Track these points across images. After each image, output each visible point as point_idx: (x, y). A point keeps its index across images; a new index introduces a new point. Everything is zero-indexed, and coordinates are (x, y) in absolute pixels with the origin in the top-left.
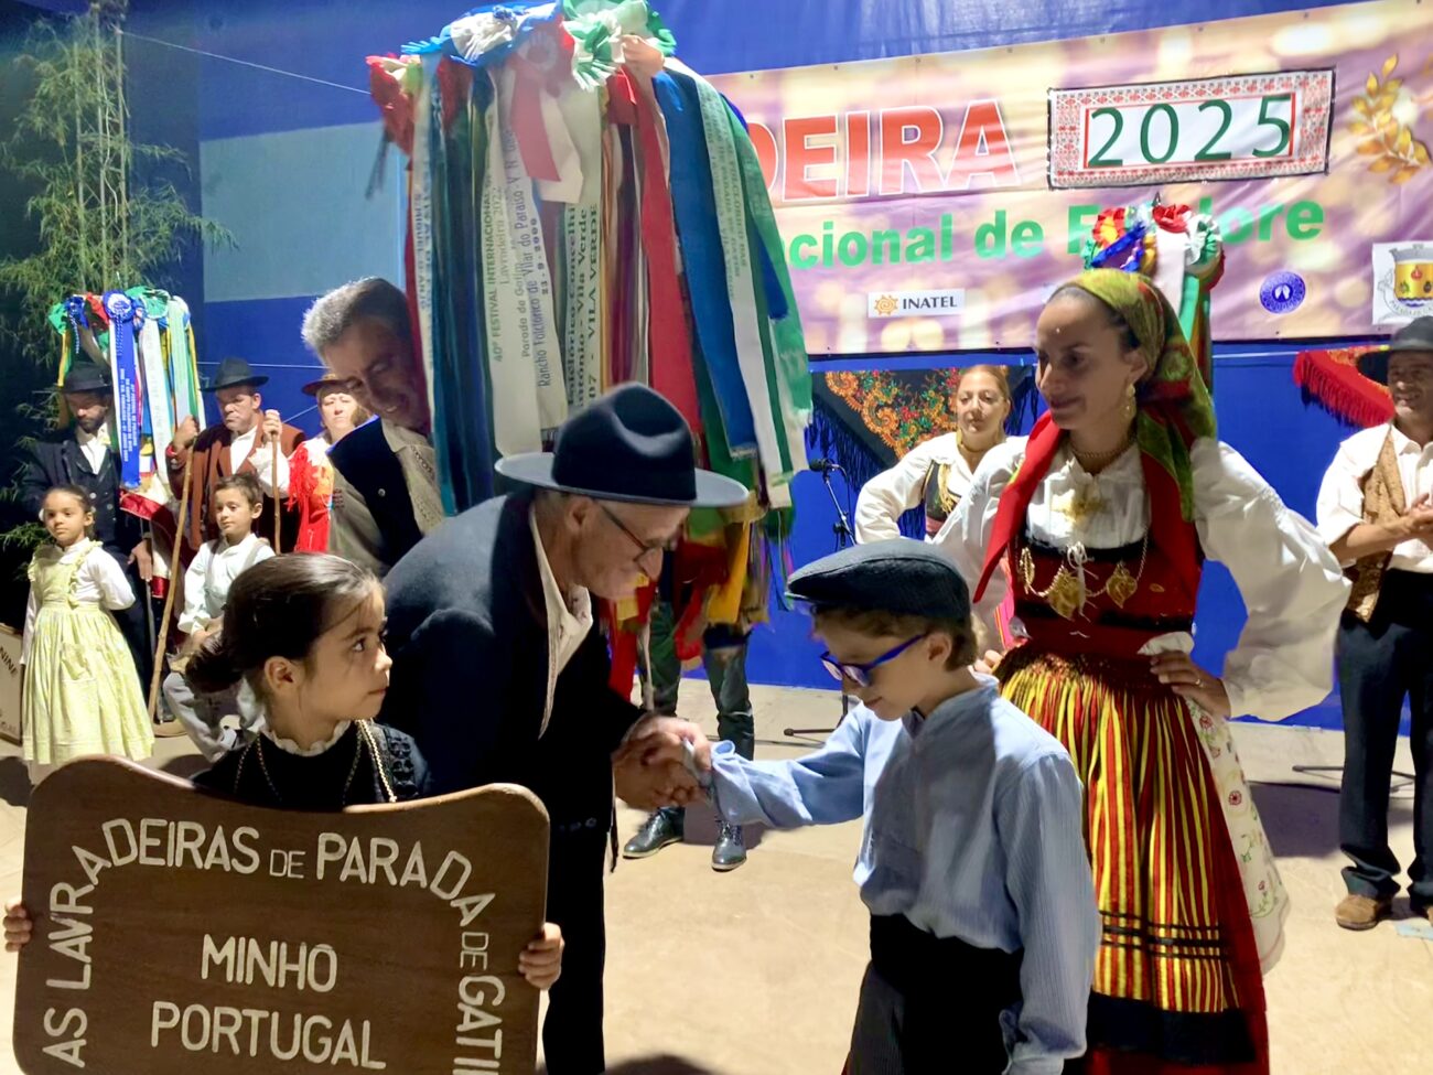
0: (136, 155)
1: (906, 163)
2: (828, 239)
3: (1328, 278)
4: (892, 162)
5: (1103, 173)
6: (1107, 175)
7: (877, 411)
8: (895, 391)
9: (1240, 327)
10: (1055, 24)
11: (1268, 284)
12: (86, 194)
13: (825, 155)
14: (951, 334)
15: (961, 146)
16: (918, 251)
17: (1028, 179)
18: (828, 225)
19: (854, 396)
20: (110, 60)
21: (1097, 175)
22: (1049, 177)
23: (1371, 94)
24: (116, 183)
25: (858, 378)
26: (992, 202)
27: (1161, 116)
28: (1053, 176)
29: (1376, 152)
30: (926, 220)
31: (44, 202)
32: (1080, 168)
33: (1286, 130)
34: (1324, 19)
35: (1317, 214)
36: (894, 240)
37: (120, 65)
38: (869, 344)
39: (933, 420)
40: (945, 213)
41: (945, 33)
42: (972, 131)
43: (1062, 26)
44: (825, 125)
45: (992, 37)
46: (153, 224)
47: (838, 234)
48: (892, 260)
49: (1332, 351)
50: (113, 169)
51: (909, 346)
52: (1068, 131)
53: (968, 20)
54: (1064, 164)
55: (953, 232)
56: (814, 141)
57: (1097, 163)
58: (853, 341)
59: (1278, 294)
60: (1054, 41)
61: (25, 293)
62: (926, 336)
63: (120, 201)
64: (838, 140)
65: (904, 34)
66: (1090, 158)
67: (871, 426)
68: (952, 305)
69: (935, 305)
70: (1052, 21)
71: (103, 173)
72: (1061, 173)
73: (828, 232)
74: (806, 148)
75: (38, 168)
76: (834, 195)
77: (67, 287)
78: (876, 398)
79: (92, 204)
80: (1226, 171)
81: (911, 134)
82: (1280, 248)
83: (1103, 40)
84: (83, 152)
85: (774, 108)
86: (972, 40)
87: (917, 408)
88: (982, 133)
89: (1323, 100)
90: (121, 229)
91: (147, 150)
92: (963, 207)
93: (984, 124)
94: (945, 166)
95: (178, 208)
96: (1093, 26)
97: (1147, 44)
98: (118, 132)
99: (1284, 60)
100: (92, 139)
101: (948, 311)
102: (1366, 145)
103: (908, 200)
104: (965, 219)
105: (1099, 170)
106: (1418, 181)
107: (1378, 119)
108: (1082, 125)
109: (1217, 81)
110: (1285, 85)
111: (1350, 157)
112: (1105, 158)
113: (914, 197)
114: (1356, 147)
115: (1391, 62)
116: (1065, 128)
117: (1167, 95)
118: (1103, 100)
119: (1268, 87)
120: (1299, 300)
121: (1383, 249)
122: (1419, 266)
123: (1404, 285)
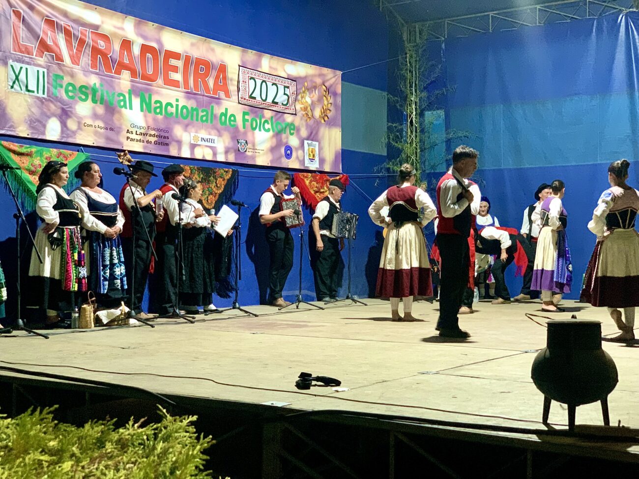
1: (200, 81)
2: (177, 106)
3: (297, 149)
6: (253, 102)
9: (280, 163)
13: (175, 69)
14: (215, 154)
15: (215, 79)
16: (204, 118)
17: (233, 98)
18: (177, 100)
23: (303, 92)
25: (190, 169)
27: (264, 84)
28: (240, 99)
29: (305, 111)
32: (247, 98)
33: (288, 98)
34: (294, 64)
35: (294, 128)
36: (197, 112)
38: (191, 154)
44: (177, 56)
47: (181, 104)
48: (197, 121)
51: (203, 157)
54: (244, 95)
55: (214, 113)
56: (173, 62)
57: (251, 97)
58: (186, 153)
59: (287, 153)
62: (208, 154)
66: (249, 95)
68: (214, 142)
69: (210, 142)
76: (179, 87)
78: (196, 178)
80: (277, 108)
81: (202, 70)
85: (161, 43)
87: (208, 184)
88: (221, 75)
89: (295, 91)
93: (222, 72)
94: (211, 86)
97: (260, 58)
99: (288, 75)
101: (213, 144)
102: (303, 108)
103: (202, 97)
104: (217, 109)
105: (251, 100)
106: (311, 122)
107: (304, 100)
108: (247, 82)
109: (275, 77)
110: (288, 83)
111: (300, 111)
112: (253, 96)
113: (203, 96)
114: (301, 108)
115: (306, 84)
116: (243, 82)
117: (265, 78)
118: (252, 74)
119: (285, 83)
120: (292, 155)
121: (306, 142)
122: (312, 149)
123: (310, 154)
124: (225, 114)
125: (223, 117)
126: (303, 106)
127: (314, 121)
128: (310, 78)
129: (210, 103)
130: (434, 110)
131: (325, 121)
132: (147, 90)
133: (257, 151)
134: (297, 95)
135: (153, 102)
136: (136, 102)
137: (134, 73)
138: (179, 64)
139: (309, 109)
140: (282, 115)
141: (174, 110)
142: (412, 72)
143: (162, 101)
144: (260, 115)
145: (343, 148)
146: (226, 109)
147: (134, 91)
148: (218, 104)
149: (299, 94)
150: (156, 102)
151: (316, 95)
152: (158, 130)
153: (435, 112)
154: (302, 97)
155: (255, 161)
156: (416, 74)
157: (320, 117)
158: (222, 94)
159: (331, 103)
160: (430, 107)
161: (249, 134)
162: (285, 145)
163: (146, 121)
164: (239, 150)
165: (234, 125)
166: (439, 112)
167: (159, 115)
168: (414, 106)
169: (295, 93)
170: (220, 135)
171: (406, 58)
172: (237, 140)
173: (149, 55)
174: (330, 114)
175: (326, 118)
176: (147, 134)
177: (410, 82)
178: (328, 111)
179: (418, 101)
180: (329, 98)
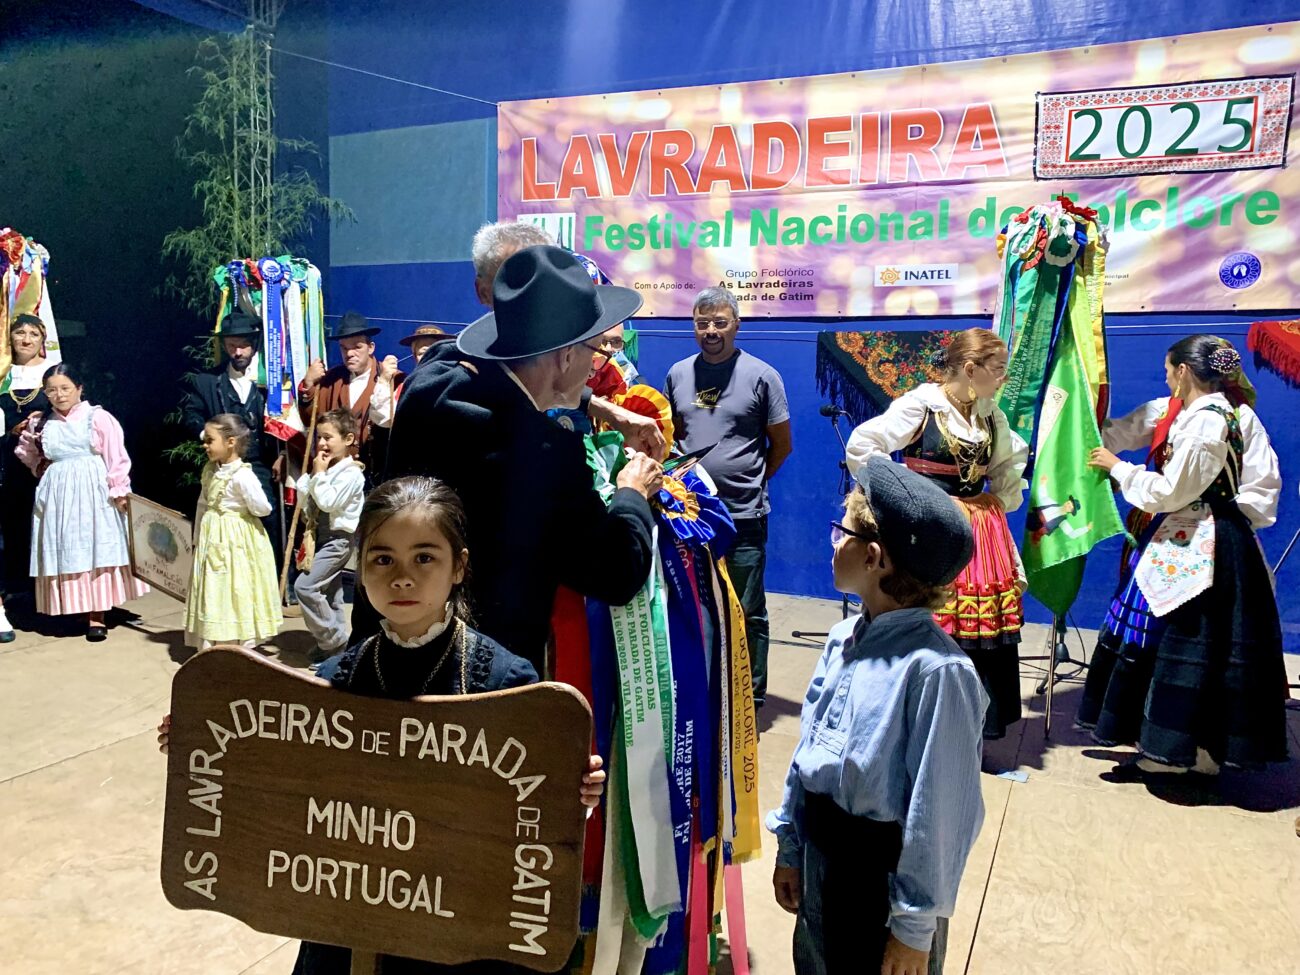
0: (279, 146)
1: (910, 156)
2: (842, 219)
3: (1282, 258)
4: (897, 155)
5: (1082, 165)
6: (1086, 167)
7: (879, 366)
8: (896, 349)
9: (1201, 300)
10: (1045, 37)
11: (1227, 263)
12: (240, 179)
13: (842, 148)
14: (945, 302)
15: (959, 141)
16: (919, 231)
17: (1016, 171)
18: (842, 208)
19: (860, 353)
20: (261, 71)
21: (1077, 168)
22: (1034, 168)
24: (263, 171)
25: (864, 338)
26: (984, 191)
27: (1137, 116)
28: (1038, 169)
30: (925, 205)
31: (207, 184)
32: (1062, 161)
33: (1249, 129)
35: (1274, 202)
36: (899, 222)
37: (269, 75)
38: (874, 308)
39: (928, 375)
40: (943, 199)
41: (948, 46)
42: (968, 129)
43: (1050, 39)
44: (843, 124)
45: (989, 49)
46: (291, 202)
47: (850, 215)
48: (896, 238)
49: (1284, 322)
50: (261, 158)
51: (909, 311)
52: (1052, 129)
53: (968, 33)
54: (1049, 158)
55: (949, 215)
57: (1077, 157)
58: (860, 306)
59: (1235, 272)
60: (1043, 52)
61: (191, 257)
62: (924, 303)
63: (266, 185)
64: (853, 137)
65: (912, 47)
66: (1071, 153)
67: (874, 379)
68: (947, 277)
69: (932, 278)
70: (1042, 34)
71: (253, 161)
72: (1045, 166)
73: (842, 214)
74: (826, 143)
75: (203, 157)
76: (848, 183)
77: (223, 253)
78: (879, 355)
79: (244, 187)
80: (1194, 164)
81: (916, 132)
82: (1240, 232)
83: (1086, 51)
84: (238, 145)
85: (799, 109)
86: (971, 51)
87: (914, 364)
88: (977, 130)
89: (1282, 102)
90: (266, 207)
91: (288, 143)
92: (960, 194)
93: (979, 123)
94: (944, 159)
95: (311, 190)
96: (1079, 39)
97: (1126, 55)
98: (266, 128)
100: (245, 134)
101: (944, 282)
104: (960, 204)
105: (1082, 163)
108: (1065, 124)
109: (1188, 86)
113: (917, 185)
116: (1049, 127)
118: (1084, 103)
119: (1234, 92)
120: (1255, 277)
125: (982, 219)
134: (1293, 112)
135: (781, 222)
136: (742, 230)
137: (736, 180)
140: (1218, 179)
143: (803, 217)
144: (1120, 192)
148: (965, 193)
152: (787, 273)
162: (1224, 254)
163: (760, 262)
167: (796, 244)
173: (774, 140)
176: (762, 284)
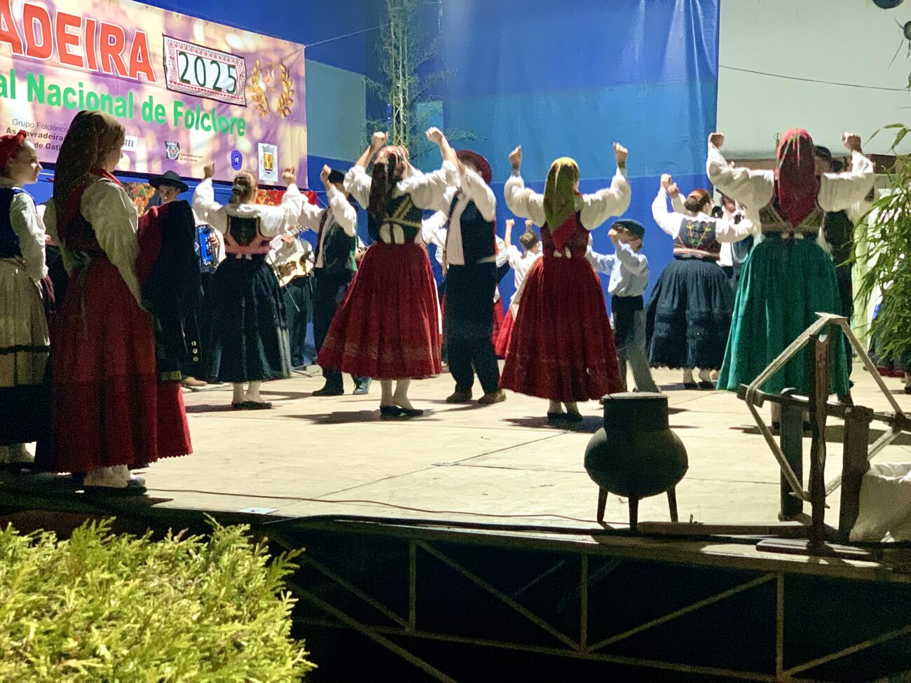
1: (111, 57)
2: (81, 92)
3: (248, 156)
5: (185, 86)
6: (186, 88)
13: (74, 40)
14: (132, 163)
15: (131, 54)
16: (120, 111)
18: (81, 85)
21: (183, 87)
22: (166, 82)
23: (256, 74)
27: (199, 61)
28: (168, 83)
29: (258, 101)
30: (122, 93)
32: (178, 81)
33: (235, 83)
34: (239, 34)
35: (244, 125)
36: (110, 102)
40: (130, 91)
44: (75, 21)
47: (85, 91)
52: (172, 60)
55: (134, 104)
56: (70, 30)
57: (182, 80)
59: (236, 161)
66: (180, 77)
68: (132, 145)
69: (126, 145)
72: (171, 82)
73: (81, 89)
74: (66, 33)
76: (82, 66)
80: (220, 97)
81: (112, 40)
82: (235, 140)
83: (177, 16)
88: (140, 49)
89: (243, 72)
92: (137, 90)
94: (127, 64)
97: (191, 24)
99: (232, 49)
101: (130, 148)
102: (255, 97)
103: (114, 79)
104: (138, 97)
105: (184, 84)
106: (267, 117)
107: (255, 86)
108: (176, 58)
109: (215, 51)
110: (233, 61)
111: (251, 102)
112: (185, 78)
113: (117, 78)
114: (253, 97)
115: (258, 62)
116: (171, 58)
117: (201, 53)
118: (181, 47)
119: (229, 60)
120: (241, 164)
121: (260, 146)
122: (269, 155)
123: (266, 163)
124: (150, 105)
125: (147, 109)
126: (255, 94)
127: (271, 116)
128: (263, 54)
129: (128, 89)
130: (429, 101)
131: (285, 116)
132: (38, 71)
133: (192, 158)
134: (247, 78)
135: (46, 86)
136: (22, 87)
137: (17, 46)
138: (80, 32)
139: (263, 98)
140: (227, 107)
141: (76, 98)
142: (398, 49)
143: (59, 85)
144: (198, 106)
145: (310, 154)
146: (151, 98)
147: (19, 73)
148: (139, 89)
149: (250, 76)
150: (51, 87)
151: (272, 77)
152: (53, 128)
153: (429, 104)
154: (253, 82)
155: (190, 172)
156: (403, 49)
157: (279, 110)
158: (143, 76)
159: (292, 91)
160: (423, 97)
161: (182, 134)
162: (231, 149)
163: (36, 116)
164: (167, 157)
165: (163, 120)
166: (435, 103)
167: (56, 106)
168: (401, 96)
169: (244, 75)
170: (142, 135)
171: (390, 26)
172: (166, 142)
173: (36, 20)
174: (292, 106)
175: (287, 112)
176: (36, 134)
177: (395, 62)
178: (289, 101)
179: (407, 89)
180: (290, 83)
